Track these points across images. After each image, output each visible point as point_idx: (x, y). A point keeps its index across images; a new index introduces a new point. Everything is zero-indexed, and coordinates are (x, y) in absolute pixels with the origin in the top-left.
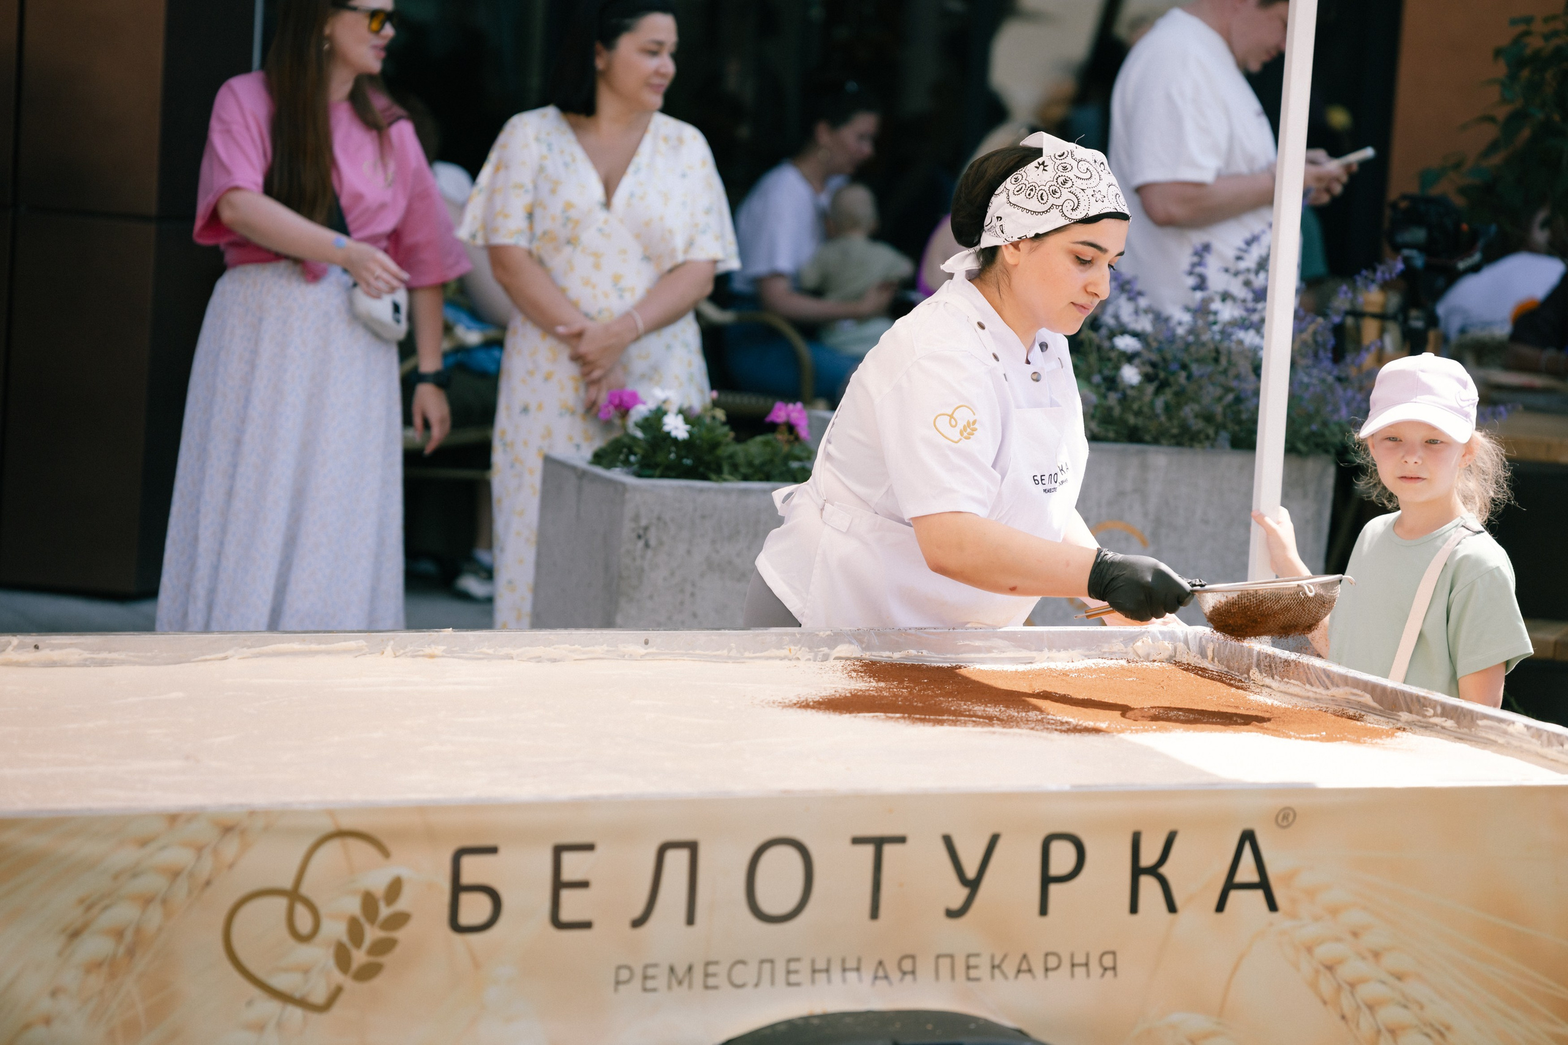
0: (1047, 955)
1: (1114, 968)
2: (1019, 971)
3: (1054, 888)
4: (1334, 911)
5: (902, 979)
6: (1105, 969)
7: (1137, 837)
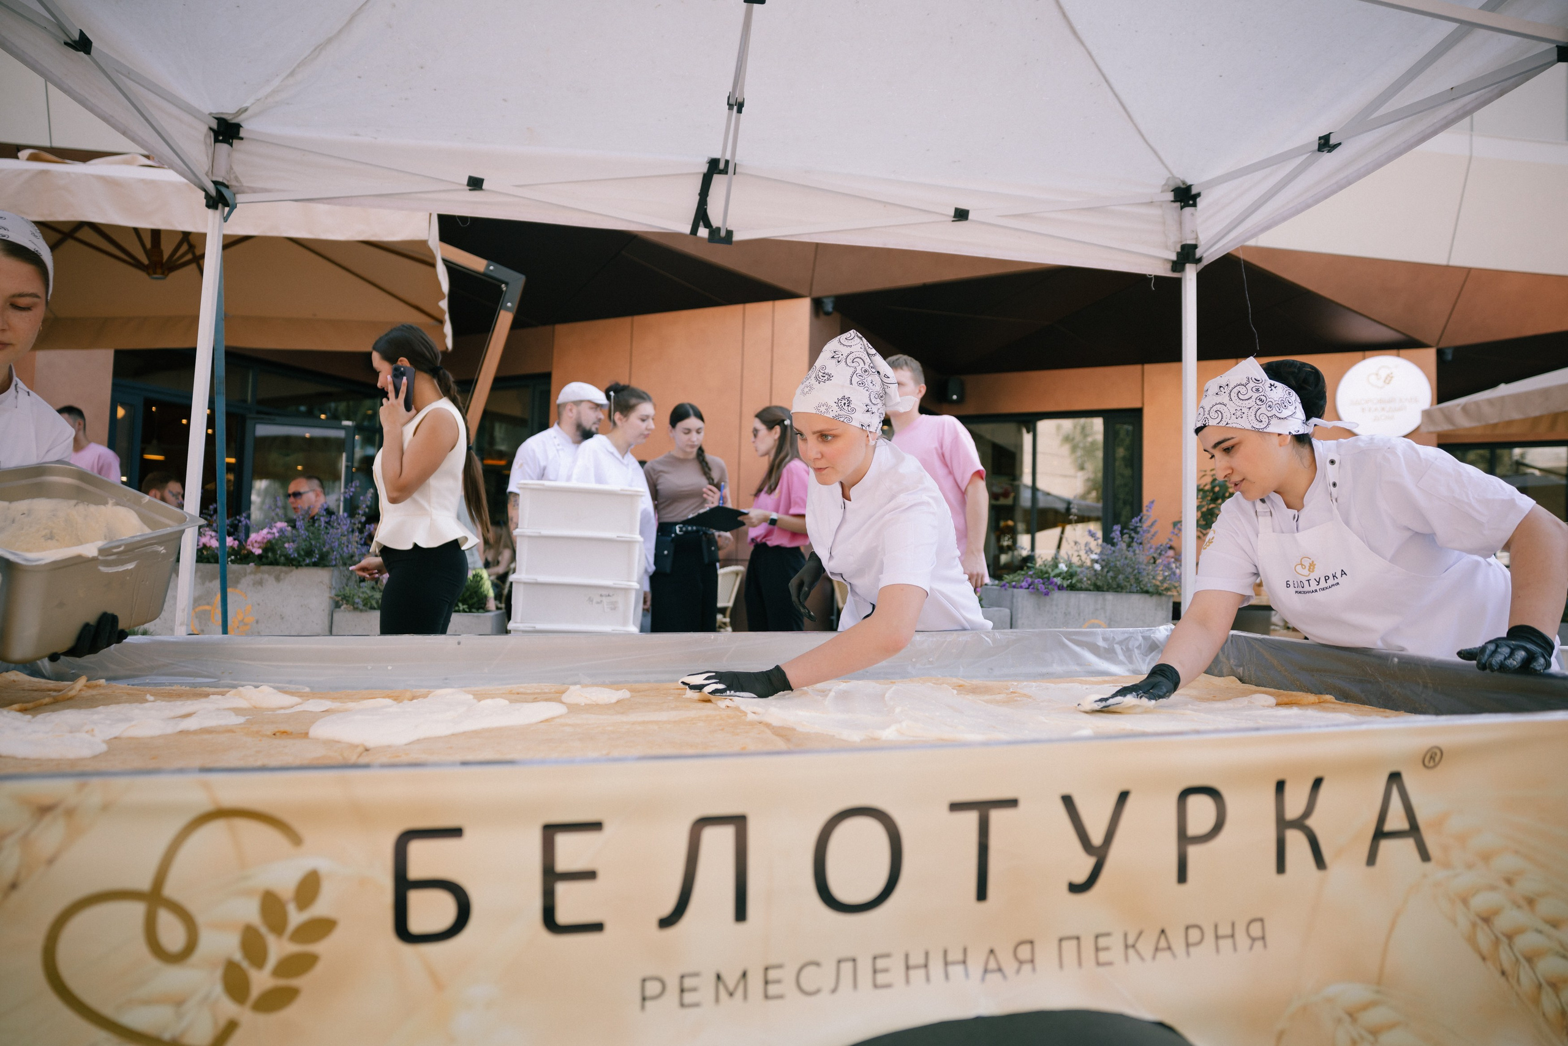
0: (1187, 928)
1: (1263, 938)
2: (1157, 949)
3: (1193, 851)
4: (1486, 857)
5: (1018, 971)
6: (1254, 940)
7: (1280, 786)
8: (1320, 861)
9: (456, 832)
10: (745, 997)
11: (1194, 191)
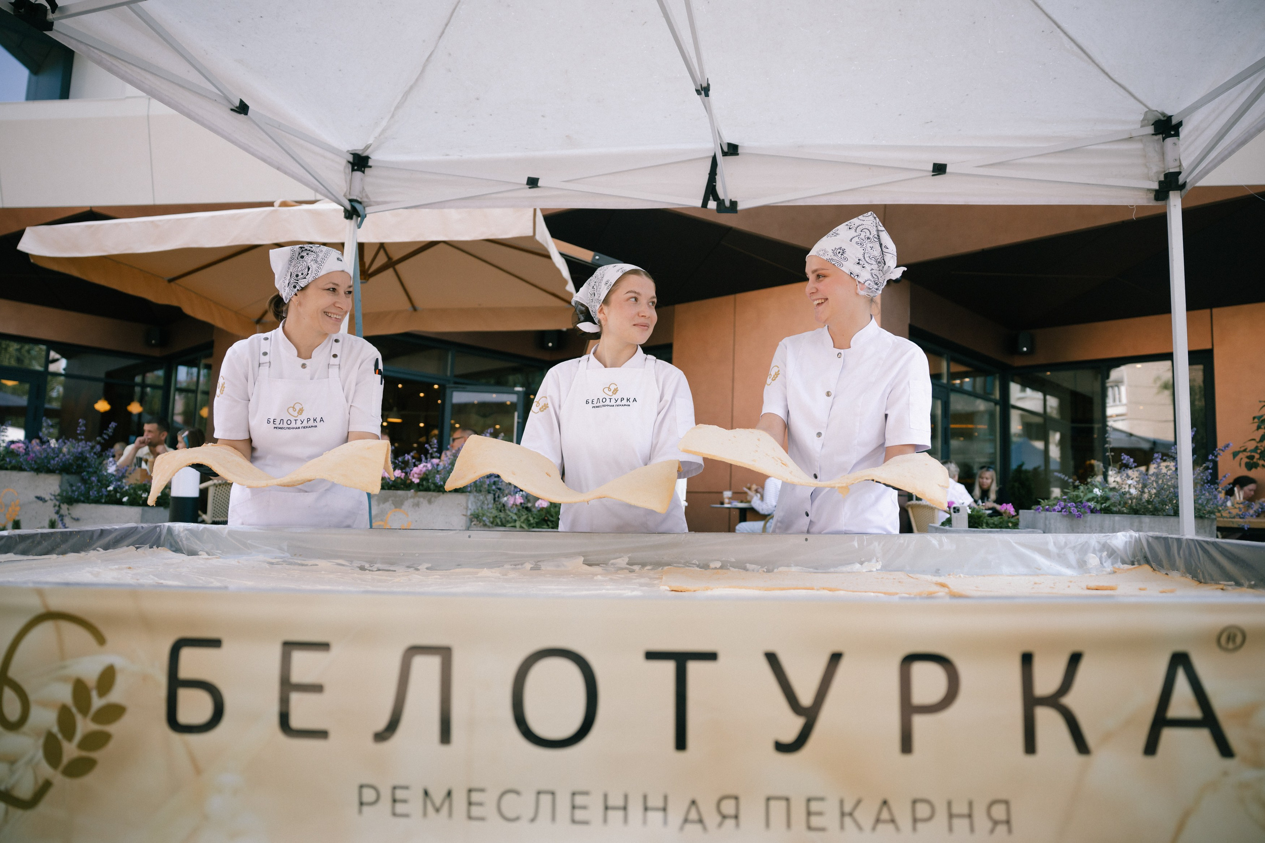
0: (915, 802)
1: (1008, 822)
2: (878, 821)
3: (919, 722)
5: (720, 825)
6: (996, 823)
7: (1027, 659)
8: (1081, 745)
9: (215, 643)
10: (450, 814)
11: (1174, 121)
